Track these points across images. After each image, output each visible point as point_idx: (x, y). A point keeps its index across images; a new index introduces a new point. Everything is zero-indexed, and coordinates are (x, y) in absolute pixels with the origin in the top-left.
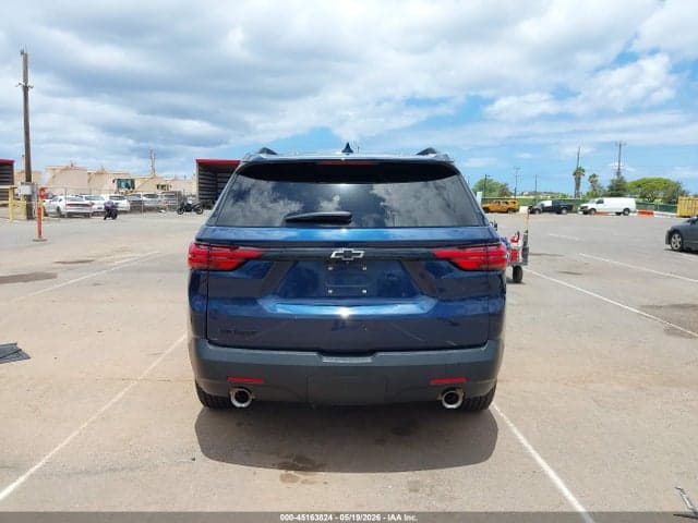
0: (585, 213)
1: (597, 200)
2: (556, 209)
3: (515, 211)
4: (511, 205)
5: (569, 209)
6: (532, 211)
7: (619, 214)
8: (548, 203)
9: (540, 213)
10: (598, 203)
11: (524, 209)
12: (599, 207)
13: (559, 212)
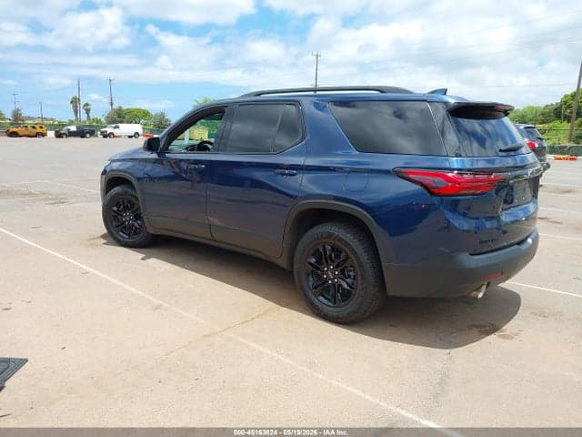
0: (105, 137)
1: (113, 125)
2: (81, 133)
3: (43, 135)
4: (39, 130)
5: (92, 133)
6: (59, 135)
7: (130, 137)
8: (73, 128)
9: (67, 136)
10: (115, 128)
11: (51, 134)
12: (116, 132)
13: (83, 136)
